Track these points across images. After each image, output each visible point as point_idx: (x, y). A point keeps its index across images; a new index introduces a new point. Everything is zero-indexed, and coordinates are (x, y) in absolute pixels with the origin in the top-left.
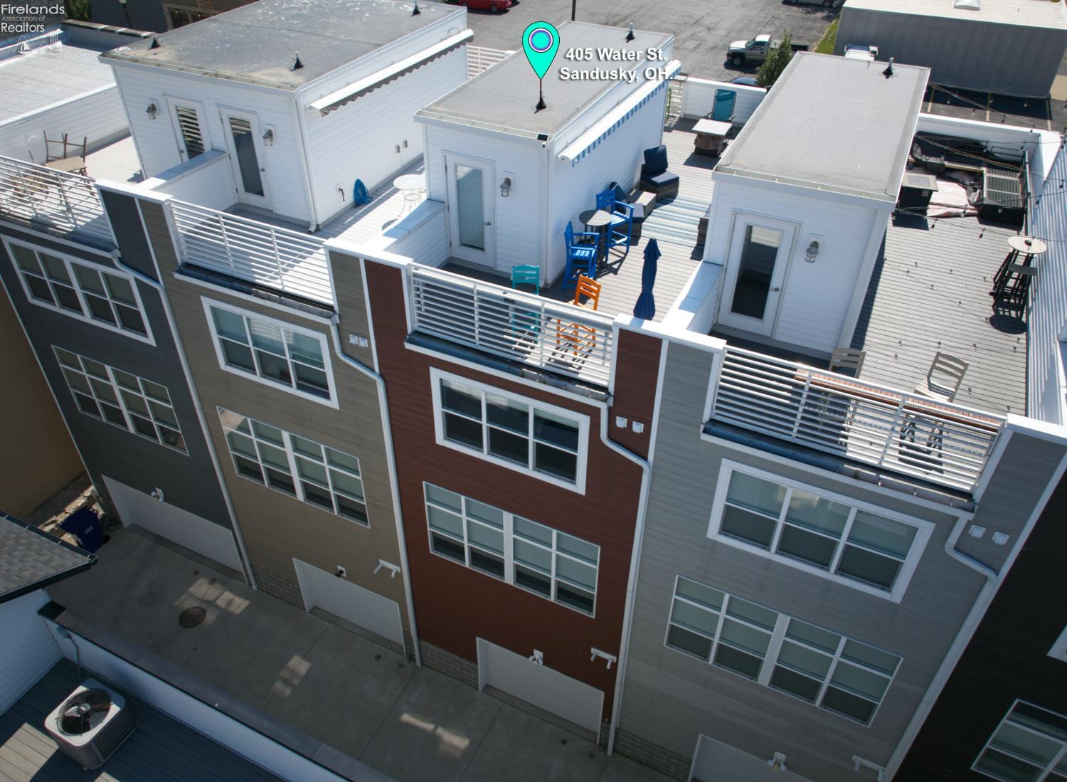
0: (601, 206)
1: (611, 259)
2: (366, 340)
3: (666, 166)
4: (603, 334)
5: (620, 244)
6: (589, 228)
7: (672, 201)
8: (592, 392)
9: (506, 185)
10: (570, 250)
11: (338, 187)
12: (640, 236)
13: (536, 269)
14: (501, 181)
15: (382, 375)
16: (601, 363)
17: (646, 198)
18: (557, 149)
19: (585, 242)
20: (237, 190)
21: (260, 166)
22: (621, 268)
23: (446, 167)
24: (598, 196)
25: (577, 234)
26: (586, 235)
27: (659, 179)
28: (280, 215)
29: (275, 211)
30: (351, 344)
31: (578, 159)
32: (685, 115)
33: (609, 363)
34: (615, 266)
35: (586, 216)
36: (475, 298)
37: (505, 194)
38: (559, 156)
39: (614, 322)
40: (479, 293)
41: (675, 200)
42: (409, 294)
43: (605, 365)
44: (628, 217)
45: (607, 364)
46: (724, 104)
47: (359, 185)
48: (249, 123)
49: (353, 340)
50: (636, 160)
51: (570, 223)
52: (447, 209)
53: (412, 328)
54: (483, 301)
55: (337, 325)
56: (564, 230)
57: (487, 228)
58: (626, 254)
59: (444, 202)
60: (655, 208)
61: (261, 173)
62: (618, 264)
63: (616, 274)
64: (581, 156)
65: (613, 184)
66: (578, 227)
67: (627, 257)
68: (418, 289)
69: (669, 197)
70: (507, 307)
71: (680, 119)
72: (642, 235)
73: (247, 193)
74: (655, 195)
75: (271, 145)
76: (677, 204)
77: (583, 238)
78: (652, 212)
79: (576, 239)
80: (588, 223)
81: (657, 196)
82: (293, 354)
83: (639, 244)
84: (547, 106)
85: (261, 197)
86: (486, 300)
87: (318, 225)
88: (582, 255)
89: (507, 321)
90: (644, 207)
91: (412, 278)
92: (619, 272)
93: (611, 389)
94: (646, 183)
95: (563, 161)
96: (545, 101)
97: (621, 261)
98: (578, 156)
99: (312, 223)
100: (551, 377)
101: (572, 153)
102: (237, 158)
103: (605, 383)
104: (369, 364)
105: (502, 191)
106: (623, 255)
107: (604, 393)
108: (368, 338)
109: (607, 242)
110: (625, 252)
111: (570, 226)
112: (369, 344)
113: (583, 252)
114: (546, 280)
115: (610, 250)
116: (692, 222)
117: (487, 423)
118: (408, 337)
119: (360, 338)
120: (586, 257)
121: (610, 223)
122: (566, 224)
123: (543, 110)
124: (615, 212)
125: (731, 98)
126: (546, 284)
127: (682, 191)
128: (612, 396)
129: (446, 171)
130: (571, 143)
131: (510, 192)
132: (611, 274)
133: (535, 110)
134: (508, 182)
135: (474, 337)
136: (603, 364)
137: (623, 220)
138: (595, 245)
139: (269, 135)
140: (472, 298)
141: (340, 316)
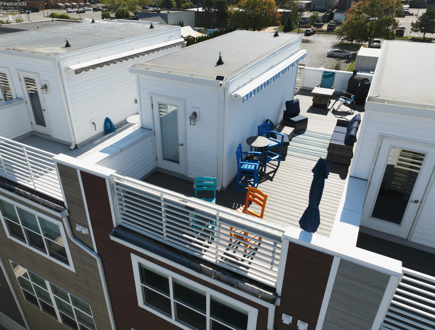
0: (260, 134)
1: (268, 170)
2: (87, 229)
3: (299, 111)
4: (272, 243)
5: (274, 160)
6: (253, 149)
7: (304, 133)
8: (261, 292)
9: (193, 117)
10: (240, 164)
11: (92, 121)
12: (286, 155)
13: (214, 180)
14: (190, 114)
15: (99, 255)
16: (270, 268)
17: (288, 130)
18: (231, 89)
19: (250, 159)
20: (31, 123)
21: (43, 108)
22: (275, 177)
23: (152, 105)
24: (259, 127)
25: (245, 153)
26: (251, 154)
27: (295, 119)
28: (55, 138)
29: (52, 136)
30: (77, 231)
31: (247, 98)
32: (303, 87)
33: (277, 268)
34: (271, 175)
35: (251, 140)
36: (163, 204)
37: (192, 123)
38: (233, 94)
39: (283, 235)
40: (165, 200)
41: (305, 132)
42: (113, 198)
43: (273, 269)
44: (280, 142)
45: (275, 269)
46: (327, 80)
47: (107, 121)
48: (34, 80)
49: (78, 228)
50: (280, 107)
51: (240, 144)
52: (154, 134)
53: (116, 224)
54: (168, 207)
55: (67, 216)
56: (236, 150)
57: (181, 148)
58: (278, 167)
59: (151, 130)
60: (293, 137)
61: (43, 112)
62: (273, 173)
63: (272, 180)
64: (249, 96)
65: (267, 120)
66: (245, 148)
67: (279, 169)
68: (120, 195)
69: (301, 130)
70: (188, 213)
71: (301, 90)
72: (287, 154)
73: (37, 125)
74: (294, 128)
75: (47, 93)
76: (307, 135)
77: (249, 155)
78: (292, 139)
79: (244, 156)
80: (251, 145)
81: (295, 129)
82: (45, 233)
83: (286, 160)
84: (224, 62)
85: (45, 127)
86: (171, 206)
87: (76, 145)
88: (249, 168)
89: (188, 224)
90: (288, 135)
91: (115, 186)
92: (274, 179)
93: (279, 291)
94: (287, 121)
95: (236, 98)
96: (223, 59)
97: (275, 171)
98: (247, 95)
99: (72, 143)
100: (225, 274)
101: (243, 93)
102: (30, 103)
103: (273, 284)
104: (90, 245)
105: (190, 121)
106: (276, 168)
107: (271, 294)
108: (88, 227)
109: (265, 159)
110: (277, 165)
111: (240, 147)
112: (89, 232)
113: (248, 166)
114: (222, 186)
115: (267, 164)
116: (323, 146)
117: (174, 299)
118: (113, 230)
119: (83, 227)
120: (252, 170)
121: (268, 145)
122: (237, 145)
123: (222, 65)
124: (271, 138)
125: (332, 76)
126: (222, 188)
127: (310, 127)
128: (279, 297)
129: (153, 108)
130: (242, 87)
131: (196, 122)
132: (268, 181)
133: (216, 65)
134: (195, 114)
135: (162, 234)
136: (272, 268)
137: (277, 143)
138: (258, 161)
139: (45, 87)
140: (160, 204)
141: (69, 211)
